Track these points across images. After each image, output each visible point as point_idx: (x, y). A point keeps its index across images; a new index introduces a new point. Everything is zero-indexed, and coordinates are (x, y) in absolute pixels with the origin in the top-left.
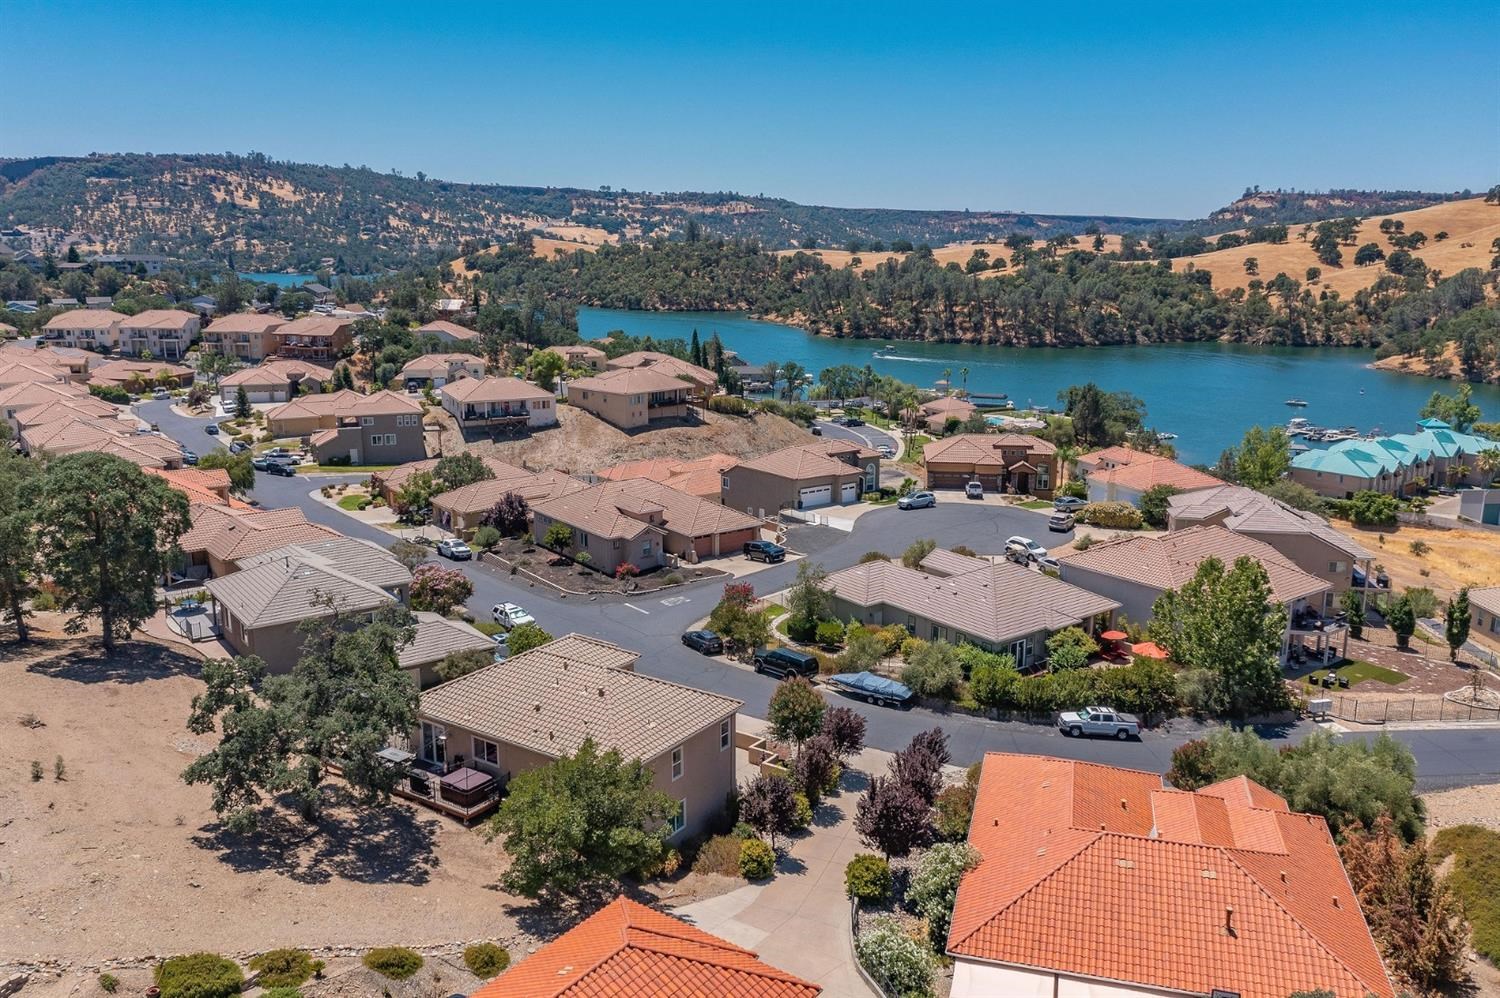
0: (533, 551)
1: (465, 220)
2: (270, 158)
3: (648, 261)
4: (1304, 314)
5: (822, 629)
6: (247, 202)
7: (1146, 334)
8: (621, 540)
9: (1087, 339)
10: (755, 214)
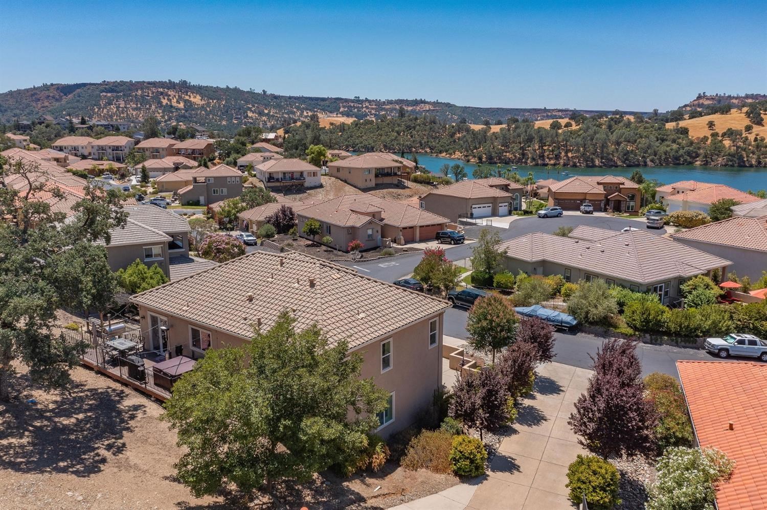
0: (296, 240)
1: (286, 113)
2: (190, 83)
3: (378, 127)
4: (745, 150)
5: (497, 278)
6: (178, 105)
7: (652, 161)
8: (353, 228)
9: (619, 163)
10: (434, 110)
